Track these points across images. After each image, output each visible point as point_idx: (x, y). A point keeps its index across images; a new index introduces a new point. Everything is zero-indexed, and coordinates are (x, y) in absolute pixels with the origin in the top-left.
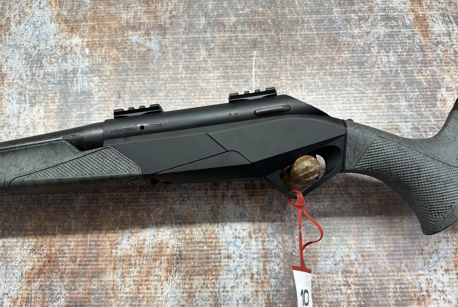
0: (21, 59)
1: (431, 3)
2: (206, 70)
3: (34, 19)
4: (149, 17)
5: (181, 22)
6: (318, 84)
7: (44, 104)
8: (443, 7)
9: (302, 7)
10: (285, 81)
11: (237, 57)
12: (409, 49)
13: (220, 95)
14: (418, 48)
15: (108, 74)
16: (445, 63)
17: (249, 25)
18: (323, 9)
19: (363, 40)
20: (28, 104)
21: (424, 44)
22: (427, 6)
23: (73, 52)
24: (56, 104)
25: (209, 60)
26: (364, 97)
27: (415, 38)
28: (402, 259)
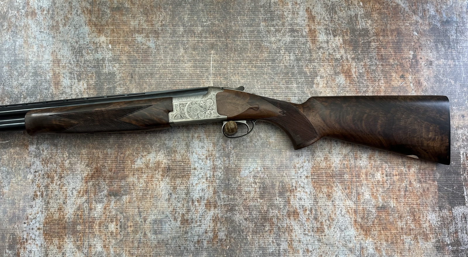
0: (69, 50)
1: (320, 21)
2: (184, 62)
3: (74, 23)
4: (148, 25)
5: (168, 29)
6: (248, 72)
7: (86, 80)
8: (327, 23)
9: (242, 21)
10: (229, 70)
11: (202, 54)
12: (302, 51)
13: (192, 77)
14: (308, 50)
15: (124, 62)
16: (322, 61)
17: (210, 33)
18: (254, 23)
19: (277, 45)
20: (76, 80)
21: (312, 48)
22: (317, 22)
23: (101, 46)
24: (94, 80)
25: (185, 55)
26: (273, 81)
27: (307, 44)
28: (284, 170)
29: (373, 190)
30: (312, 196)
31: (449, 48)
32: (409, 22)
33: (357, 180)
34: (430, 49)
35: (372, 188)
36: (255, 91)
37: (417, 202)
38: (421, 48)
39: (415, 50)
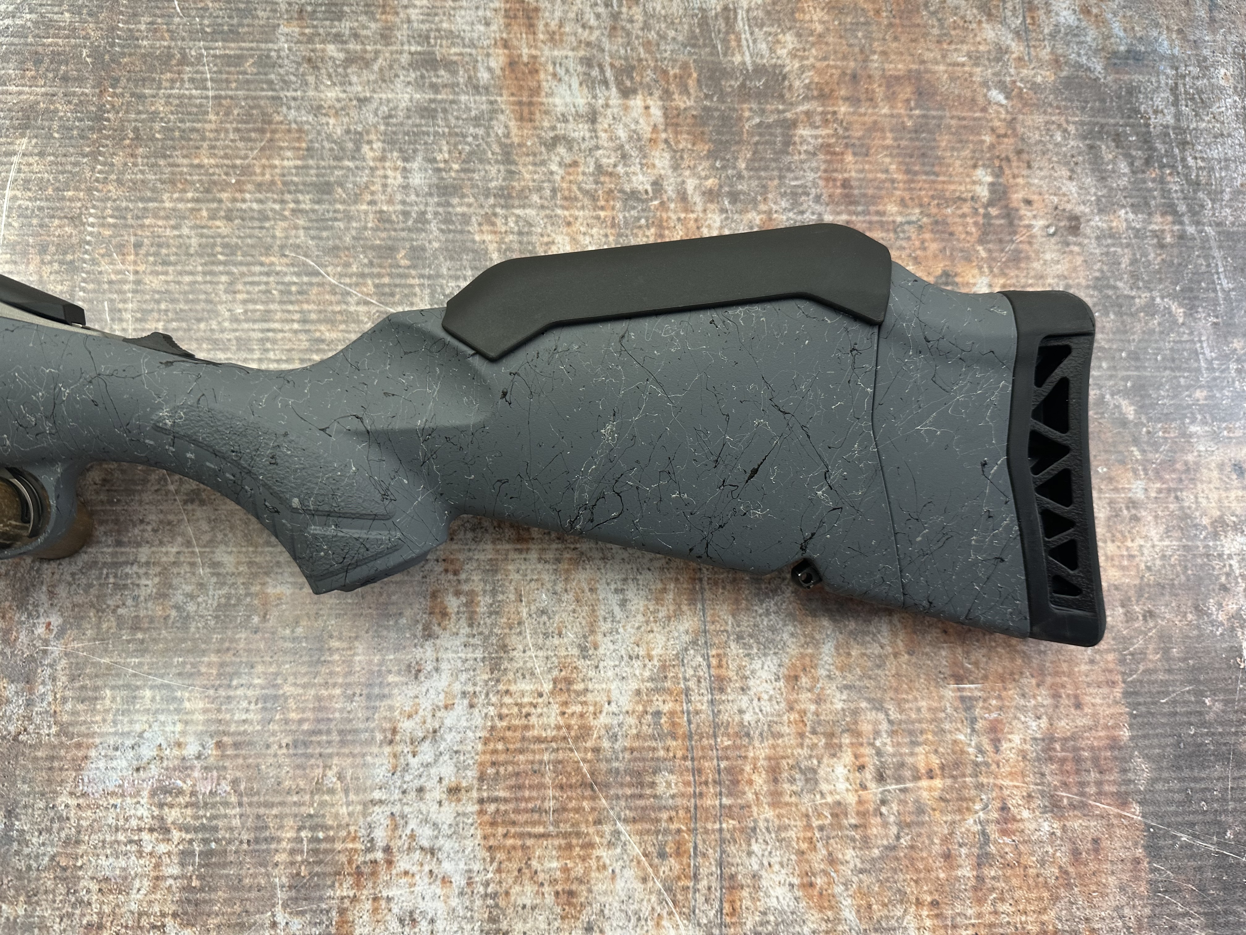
1: (560, 27)
6: (187, 241)
8: (593, 38)
9: (189, 16)
10: (95, 230)
12: (472, 153)
14: (498, 150)
16: (565, 198)
17: (22, 63)
18: (248, 26)
19: (346, 120)
21: (516, 140)
22: (548, 32)
26: (311, 284)
27: (494, 122)
28: (330, 756)
29: (811, 856)
30: (478, 903)
31: (1148, 162)
32: (965, 48)
33: (725, 801)
34: (1067, 163)
35: (804, 846)
36: (212, 330)
37: (1045, 918)
38: (1025, 156)
39: (1000, 167)
